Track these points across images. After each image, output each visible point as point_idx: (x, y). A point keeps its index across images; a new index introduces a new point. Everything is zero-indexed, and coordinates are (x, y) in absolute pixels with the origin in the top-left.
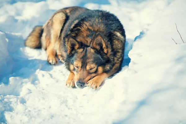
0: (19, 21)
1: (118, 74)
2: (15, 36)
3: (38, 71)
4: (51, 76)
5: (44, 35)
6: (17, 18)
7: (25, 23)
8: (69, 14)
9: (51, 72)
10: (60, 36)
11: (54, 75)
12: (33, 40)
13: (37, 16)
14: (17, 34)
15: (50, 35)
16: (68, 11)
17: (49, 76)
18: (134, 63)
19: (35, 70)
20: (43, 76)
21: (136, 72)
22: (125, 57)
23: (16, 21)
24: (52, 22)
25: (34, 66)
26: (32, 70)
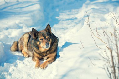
0: (9, 38)
1: (54, 62)
2: (7, 44)
3: (17, 60)
4: (23, 63)
5: (19, 44)
6: (8, 36)
7: (12, 38)
8: (30, 34)
9: (23, 61)
10: (27, 44)
11: (25, 62)
12: (14, 47)
13: (18, 35)
14: (8, 43)
15: (23, 44)
16: (30, 33)
17: (22, 63)
18: (62, 57)
19: (16, 60)
20: (20, 63)
21: (62, 62)
22: (57, 55)
23: (8, 37)
24: (23, 38)
25: (16, 58)
26: (15, 60)
